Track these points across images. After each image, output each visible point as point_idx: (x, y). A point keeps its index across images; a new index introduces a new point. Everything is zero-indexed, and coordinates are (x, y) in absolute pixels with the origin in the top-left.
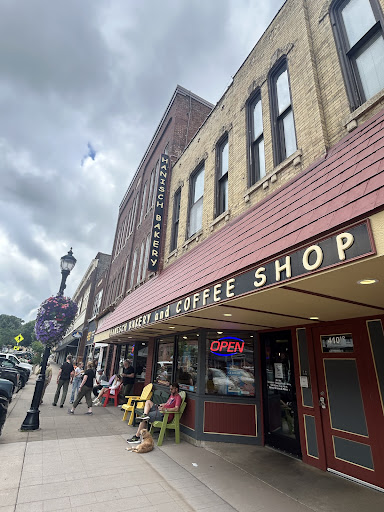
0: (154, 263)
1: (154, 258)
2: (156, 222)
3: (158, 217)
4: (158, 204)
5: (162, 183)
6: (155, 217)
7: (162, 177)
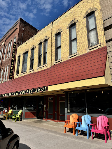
0: (11, 77)
1: (11, 75)
2: (12, 64)
3: (13, 63)
4: (13, 59)
5: (14, 52)
6: (12, 63)
7: (14, 50)
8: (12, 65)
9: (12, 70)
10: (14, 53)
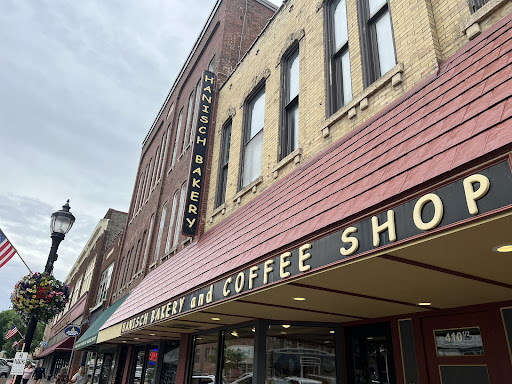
0: (191, 224)
1: (191, 216)
2: (195, 166)
3: (199, 159)
4: (199, 140)
5: (205, 111)
6: (194, 158)
7: (206, 102)
8: (198, 170)
9: (195, 189)
10: (205, 114)
